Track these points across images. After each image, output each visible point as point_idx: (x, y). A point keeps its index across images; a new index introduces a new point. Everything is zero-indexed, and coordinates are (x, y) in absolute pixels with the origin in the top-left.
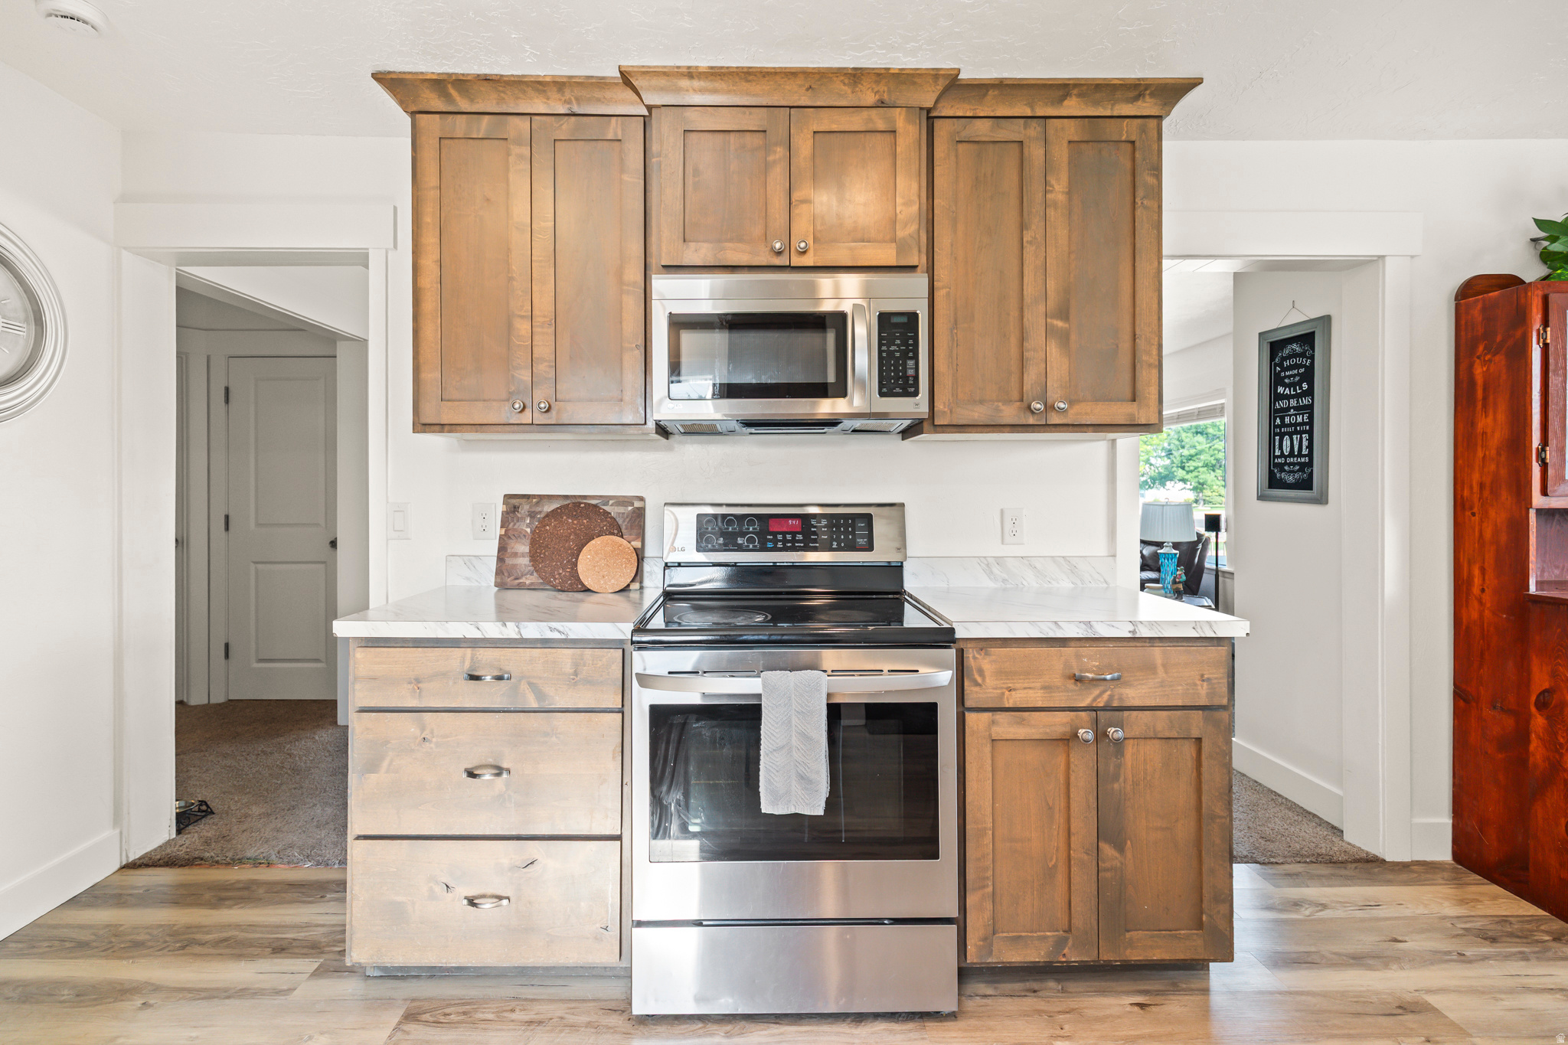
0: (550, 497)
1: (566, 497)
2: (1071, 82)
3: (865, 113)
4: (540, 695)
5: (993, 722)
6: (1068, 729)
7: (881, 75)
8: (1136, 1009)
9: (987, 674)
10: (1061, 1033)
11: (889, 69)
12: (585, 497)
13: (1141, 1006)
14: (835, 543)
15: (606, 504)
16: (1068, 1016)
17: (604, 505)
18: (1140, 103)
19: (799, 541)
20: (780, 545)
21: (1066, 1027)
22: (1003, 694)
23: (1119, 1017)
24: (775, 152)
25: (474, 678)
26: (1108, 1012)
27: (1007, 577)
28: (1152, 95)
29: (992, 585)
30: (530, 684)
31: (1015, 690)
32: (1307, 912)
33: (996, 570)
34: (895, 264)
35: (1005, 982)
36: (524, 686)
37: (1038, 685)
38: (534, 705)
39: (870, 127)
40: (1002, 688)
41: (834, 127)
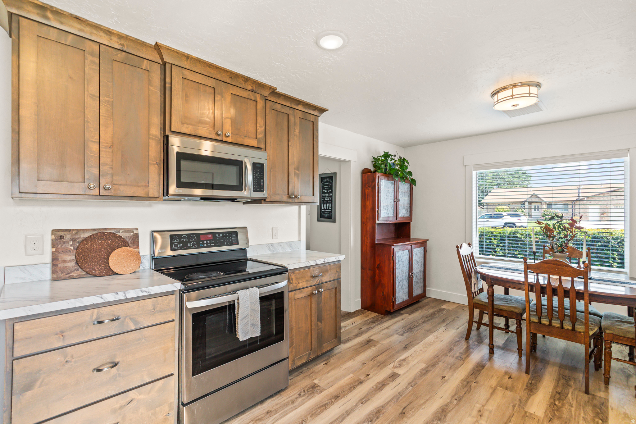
0: (84, 230)
1: (94, 230)
2: (302, 101)
3: (248, 92)
4: (135, 322)
5: (295, 294)
6: (311, 292)
7: (255, 82)
8: (325, 365)
9: (294, 279)
10: (313, 378)
11: (258, 81)
12: (106, 229)
13: (326, 364)
14: (225, 243)
15: (119, 232)
16: (312, 374)
17: (117, 233)
18: (315, 111)
19: (213, 243)
20: (205, 245)
21: (314, 376)
22: (297, 285)
23: (323, 369)
24: (218, 97)
25: (100, 322)
26: (320, 369)
27: (274, 250)
28: (318, 110)
29: (270, 253)
30: (130, 319)
31: (300, 283)
32: (344, 329)
33: (271, 248)
34: (257, 146)
35: (293, 374)
36: (127, 320)
37: (305, 280)
38: (133, 328)
39: (249, 97)
40: (297, 283)
41: (238, 94)
